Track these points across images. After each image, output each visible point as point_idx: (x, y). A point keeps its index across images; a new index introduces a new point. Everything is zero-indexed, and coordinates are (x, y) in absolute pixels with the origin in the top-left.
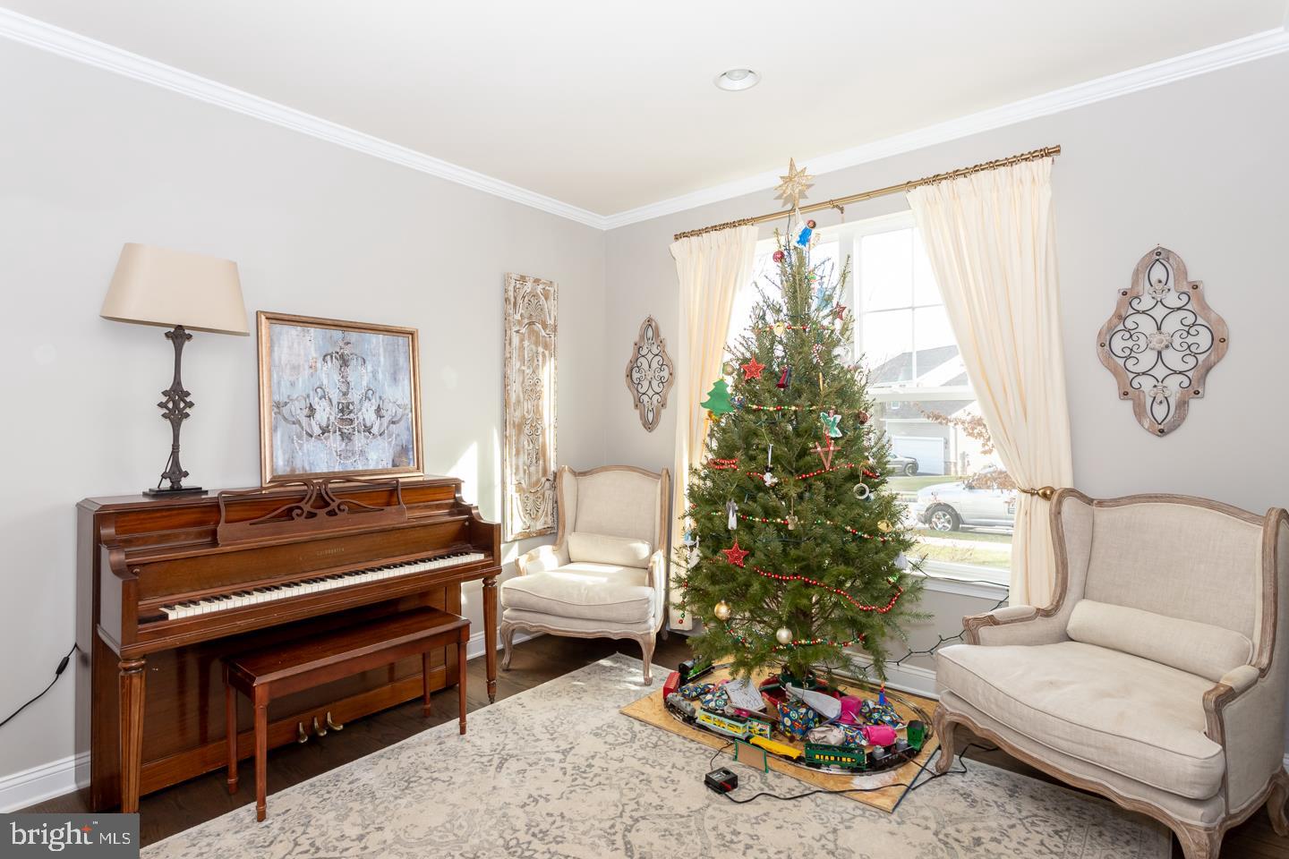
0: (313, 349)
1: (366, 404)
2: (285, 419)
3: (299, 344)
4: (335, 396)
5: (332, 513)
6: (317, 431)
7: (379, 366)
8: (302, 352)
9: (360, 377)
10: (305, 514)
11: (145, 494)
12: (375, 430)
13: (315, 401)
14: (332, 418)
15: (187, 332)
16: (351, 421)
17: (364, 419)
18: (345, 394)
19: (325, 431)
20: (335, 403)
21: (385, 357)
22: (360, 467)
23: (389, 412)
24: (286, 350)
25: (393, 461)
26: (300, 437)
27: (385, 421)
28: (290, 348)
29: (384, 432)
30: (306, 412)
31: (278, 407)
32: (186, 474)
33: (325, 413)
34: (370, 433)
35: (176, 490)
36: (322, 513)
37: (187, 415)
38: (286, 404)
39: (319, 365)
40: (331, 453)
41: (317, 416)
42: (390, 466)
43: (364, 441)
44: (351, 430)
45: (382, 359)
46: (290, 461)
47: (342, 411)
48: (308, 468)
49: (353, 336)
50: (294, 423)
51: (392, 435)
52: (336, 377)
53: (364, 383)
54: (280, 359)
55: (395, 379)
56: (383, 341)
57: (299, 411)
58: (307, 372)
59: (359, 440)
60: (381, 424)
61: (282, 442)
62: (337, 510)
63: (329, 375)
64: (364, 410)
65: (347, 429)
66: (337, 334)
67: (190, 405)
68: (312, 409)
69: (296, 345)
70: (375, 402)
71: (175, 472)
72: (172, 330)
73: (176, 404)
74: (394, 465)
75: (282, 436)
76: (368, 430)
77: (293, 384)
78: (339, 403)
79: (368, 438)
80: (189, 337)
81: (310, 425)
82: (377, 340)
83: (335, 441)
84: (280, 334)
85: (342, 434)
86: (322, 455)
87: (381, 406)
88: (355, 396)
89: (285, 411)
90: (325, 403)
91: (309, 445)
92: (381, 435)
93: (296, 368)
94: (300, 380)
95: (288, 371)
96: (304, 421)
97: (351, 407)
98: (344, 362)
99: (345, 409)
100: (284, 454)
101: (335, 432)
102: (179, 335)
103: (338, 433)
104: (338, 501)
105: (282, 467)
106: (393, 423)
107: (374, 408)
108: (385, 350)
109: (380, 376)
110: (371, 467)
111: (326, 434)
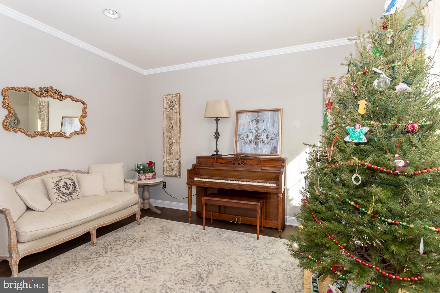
0: (249, 119)
1: (263, 134)
2: (241, 139)
3: (245, 118)
4: (254, 132)
5: (239, 164)
6: (249, 142)
7: (268, 122)
8: (246, 120)
9: (262, 126)
10: (232, 163)
11: (211, 155)
12: (266, 142)
13: (249, 133)
14: (253, 139)
15: (219, 118)
16: (259, 139)
17: (262, 139)
18: (257, 131)
19: (251, 142)
20: (254, 134)
21: (270, 119)
22: (260, 153)
23: (271, 136)
24: (242, 120)
25: (271, 152)
26: (244, 144)
27: (269, 139)
28: (243, 119)
29: (268, 143)
30: (246, 136)
31: (239, 136)
32: (219, 151)
33: (251, 137)
34: (264, 143)
35: (217, 154)
36: (237, 163)
37: (219, 138)
38: (241, 134)
39: (250, 123)
40: (252, 148)
41: (249, 138)
42: (270, 153)
43: (262, 145)
44: (258, 142)
45: (269, 120)
46: (241, 150)
47: (256, 136)
48: (245, 152)
49: (261, 114)
50: (243, 140)
51: (271, 144)
52: (255, 126)
53: (263, 128)
54: (240, 122)
55: (273, 126)
56: (270, 114)
57: (244, 136)
58: (247, 126)
59: (260, 145)
60: (268, 140)
61: (239, 144)
62: (241, 163)
63: (253, 126)
64: (262, 136)
65: (257, 141)
66: (256, 114)
67: (219, 135)
68: (248, 136)
69: (245, 119)
70: (266, 133)
71: (217, 151)
72: (216, 118)
73: (217, 135)
74: (271, 153)
75: (240, 143)
76: (263, 142)
77: (243, 129)
78: (255, 134)
79: (263, 144)
80: (219, 120)
81: (247, 140)
82: (268, 114)
83: (253, 145)
84: (241, 116)
85: (255, 143)
86: (249, 149)
87: (268, 135)
88: (260, 132)
89: (241, 136)
90: (251, 134)
91: (246, 146)
92: (267, 143)
93: (244, 125)
94: (245, 128)
95: (242, 126)
96: (245, 139)
97: (259, 135)
98: (257, 122)
99: (257, 136)
100: (240, 148)
101: (253, 142)
102: (217, 120)
103: (254, 142)
104: (241, 161)
105: (239, 151)
106: (272, 140)
107: (266, 135)
108: (270, 117)
109: (268, 125)
110: (263, 153)
111: (251, 143)
